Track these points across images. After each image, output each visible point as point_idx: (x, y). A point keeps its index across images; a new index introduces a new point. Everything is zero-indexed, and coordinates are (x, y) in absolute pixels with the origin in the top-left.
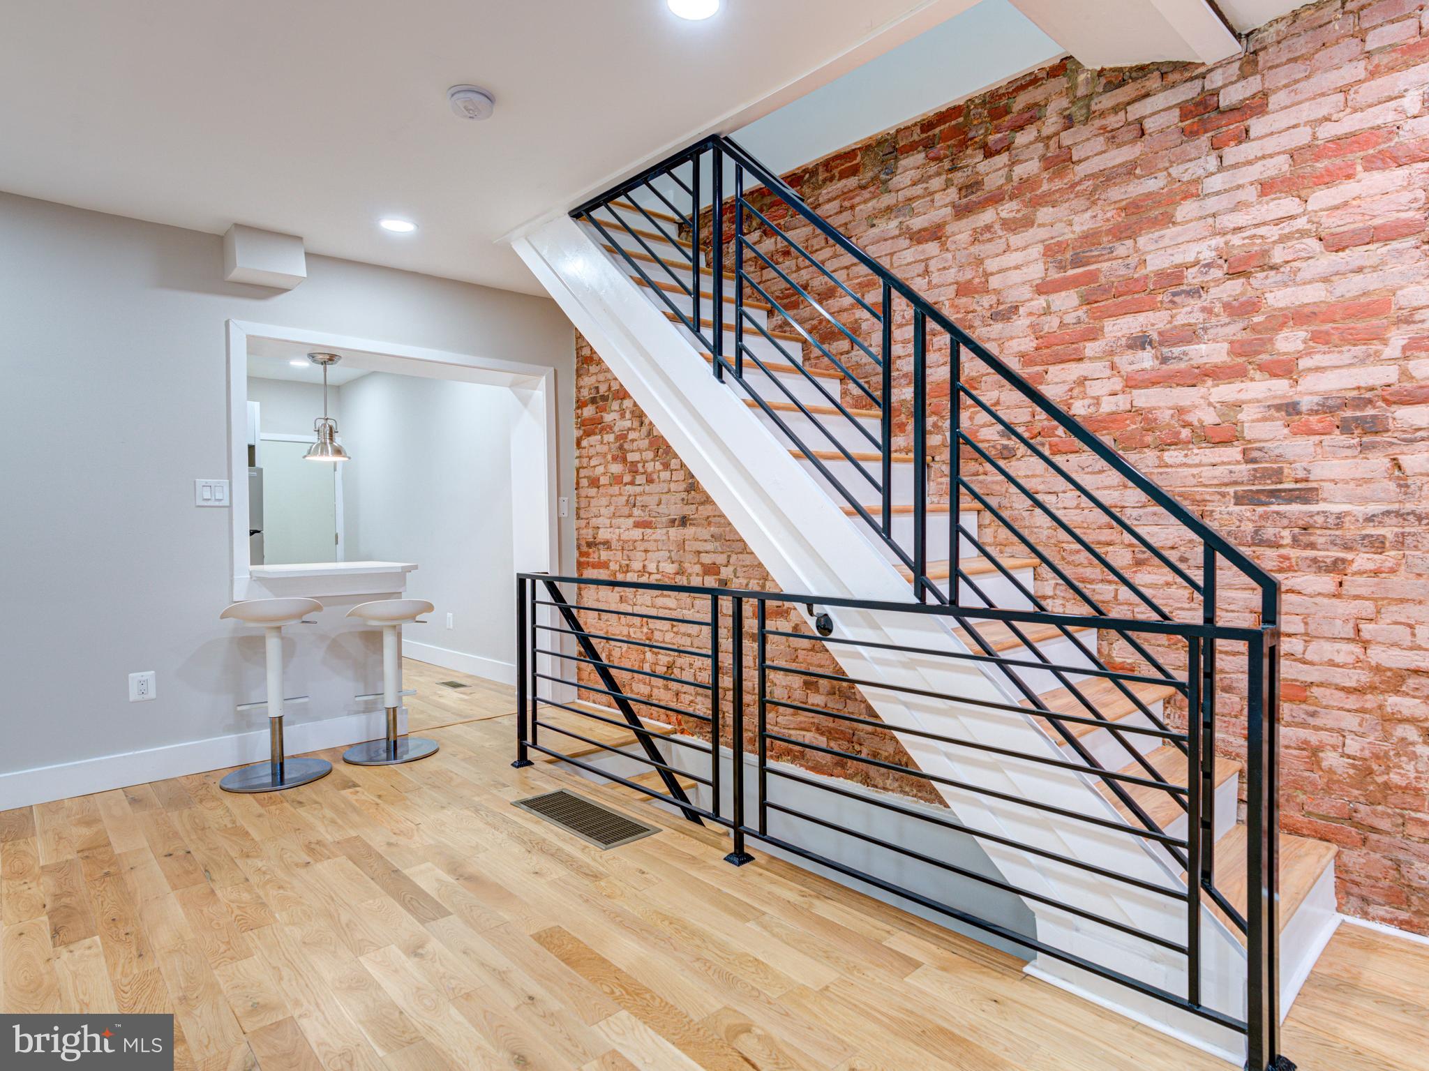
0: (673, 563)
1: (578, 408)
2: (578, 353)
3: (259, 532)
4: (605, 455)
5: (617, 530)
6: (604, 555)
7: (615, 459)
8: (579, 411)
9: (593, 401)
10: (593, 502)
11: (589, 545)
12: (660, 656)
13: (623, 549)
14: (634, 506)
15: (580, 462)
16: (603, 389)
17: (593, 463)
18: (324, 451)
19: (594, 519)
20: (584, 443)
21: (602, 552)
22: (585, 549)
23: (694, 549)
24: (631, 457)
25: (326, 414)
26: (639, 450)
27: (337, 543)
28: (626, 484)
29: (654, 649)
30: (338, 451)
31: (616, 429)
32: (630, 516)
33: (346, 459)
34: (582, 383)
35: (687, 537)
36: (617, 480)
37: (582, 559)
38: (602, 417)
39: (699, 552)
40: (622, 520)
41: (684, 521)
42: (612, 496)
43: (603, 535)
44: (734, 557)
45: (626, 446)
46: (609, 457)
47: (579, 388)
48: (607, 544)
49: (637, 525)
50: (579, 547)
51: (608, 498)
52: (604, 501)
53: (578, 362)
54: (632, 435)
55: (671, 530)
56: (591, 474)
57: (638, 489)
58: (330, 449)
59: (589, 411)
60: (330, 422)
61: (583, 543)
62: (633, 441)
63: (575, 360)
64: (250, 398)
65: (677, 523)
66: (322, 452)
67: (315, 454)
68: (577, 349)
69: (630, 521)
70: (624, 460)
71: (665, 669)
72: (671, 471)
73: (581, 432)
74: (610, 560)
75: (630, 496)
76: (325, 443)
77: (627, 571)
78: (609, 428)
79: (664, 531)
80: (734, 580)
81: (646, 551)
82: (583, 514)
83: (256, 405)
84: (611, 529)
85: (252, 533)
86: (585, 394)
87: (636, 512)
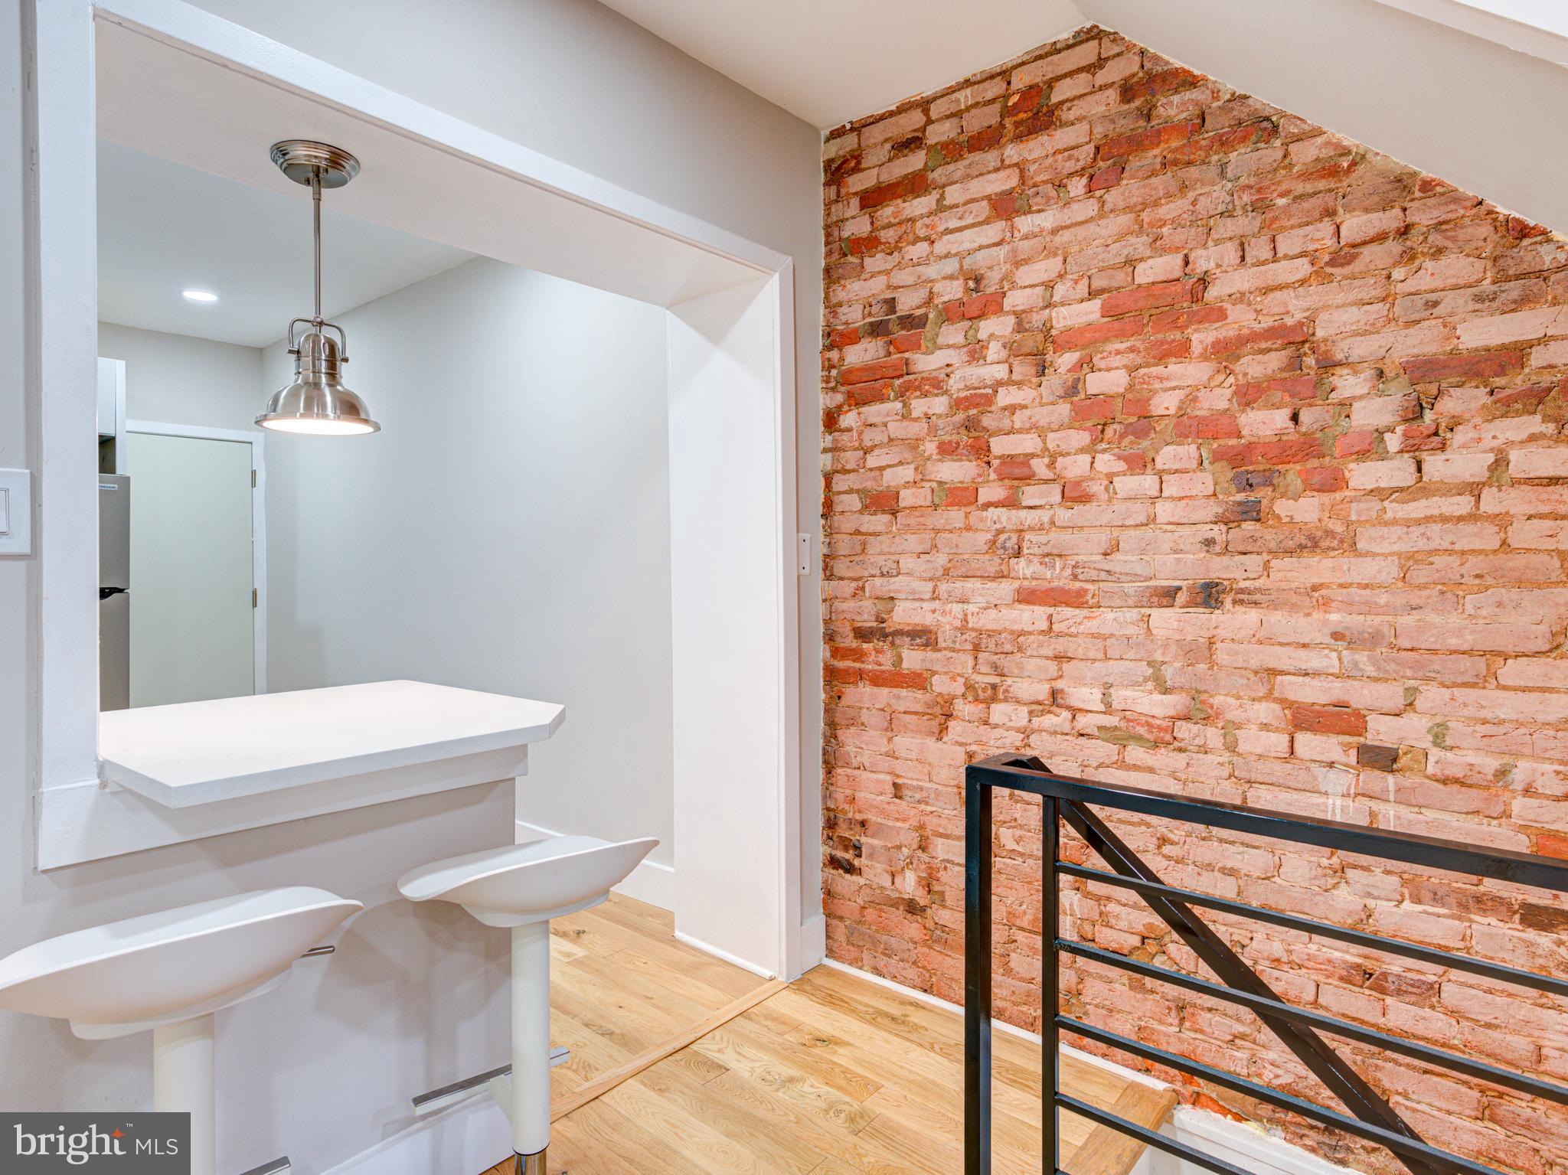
0: (1166, 691)
1: (828, 348)
2: (828, 235)
3: (121, 591)
4: (914, 444)
5: (957, 608)
6: (913, 659)
7: (947, 450)
8: (834, 355)
9: (876, 330)
10: (875, 545)
11: (862, 634)
12: (1112, 907)
13: (976, 648)
14: (1018, 554)
15: (835, 460)
16: (908, 303)
17: (872, 461)
18: (313, 406)
19: (878, 581)
20: (848, 419)
21: (906, 653)
22: (849, 642)
23: (1254, 663)
24: (1000, 446)
25: (318, 311)
26: (1034, 428)
27: (255, 605)
28: (987, 505)
29: (1092, 886)
30: (351, 408)
31: (954, 384)
32: (1001, 576)
33: (366, 429)
34: (840, 294)
35: (1221, 633)
36: (962, 496)
37: (842, 664)
38: (907, 362)
39: (1273, 672)
40: (976, 584)
41: (1209, 595)
42: (937, 531)
43: (904, 614)
44: (1432, 696)
45: (986, 421)
46: (930, 447)
47: (832, 308)
48: (924, 637)
49: (1027, 597)
50: (830, 637)
51: (928, 536)
52: (913, 542)
53: (829, 254)
54: (1005, 397)
55: (1156, 613)
56: (869, 484)
57: (1029, 518)
58: (329, 399)
59: (862, 354)
60: (328, 332)
61: (846, 630)
62: (1012, 409)
63: (823, 250)
64: (104, 352)
65: (1181, 598)
66: (308, 406)
67: (290, 412)
68: (827, 227)
69: (1005, 589)
70: (981, 451)
71: (1135, 941)
72: (1160, 474)
73: (839, 398)
74: (934, 673)
75: (1000, 532)
76: (317, 385)
77: (994, 699)
78: (935, 385)
79: (1133, 614)
80: (1435, 754)
81: (1058, 658)
82: (840, 568)
83: (120, 365)
84: (936, 604)
85: (105, 593)
86: (853, 316)
87: (1022, 567)
